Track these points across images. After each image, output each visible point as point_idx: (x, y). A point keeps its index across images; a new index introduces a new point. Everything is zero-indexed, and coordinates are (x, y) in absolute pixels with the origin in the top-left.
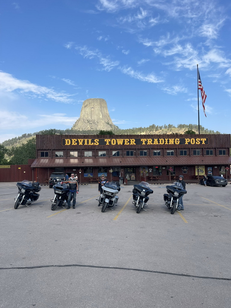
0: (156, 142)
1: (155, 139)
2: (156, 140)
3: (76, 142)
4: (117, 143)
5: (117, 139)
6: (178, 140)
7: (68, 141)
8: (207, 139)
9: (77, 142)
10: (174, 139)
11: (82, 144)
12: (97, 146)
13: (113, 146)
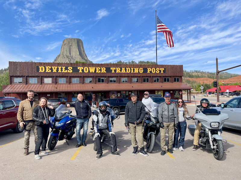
0: (123, 71)
1: (122, 68)
3: (50, 69)
4: (89, 71)
5: (89, 68)
6: (142, 69)
7: (42, 68)
8: (165, 69)
10: (138, 68)
11: (56, 71)
12: (71, 73)
13: (86, 73)
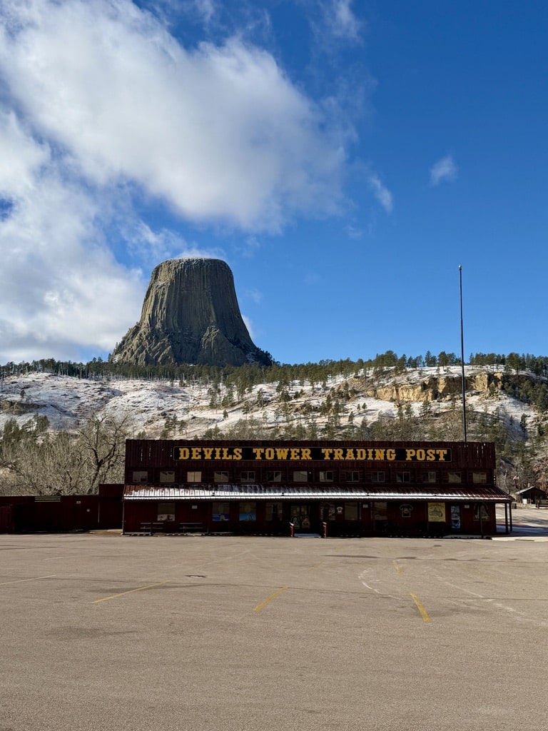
0: (350, 455)
1: (348, 450)
2: (350, 451)
3: (200, 453)
4: (276, 456)
5: (276, 449)
6: (393, 451)
7: (185, 452)
8: (448, 451)
9: (202, 454)
10: (384, 450)
11: (210, 458)
12: (240, 461)
13: (268, 461)
